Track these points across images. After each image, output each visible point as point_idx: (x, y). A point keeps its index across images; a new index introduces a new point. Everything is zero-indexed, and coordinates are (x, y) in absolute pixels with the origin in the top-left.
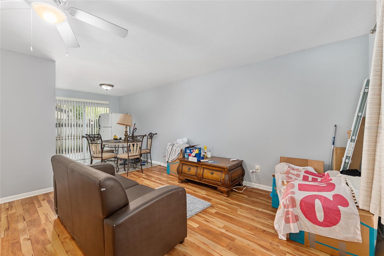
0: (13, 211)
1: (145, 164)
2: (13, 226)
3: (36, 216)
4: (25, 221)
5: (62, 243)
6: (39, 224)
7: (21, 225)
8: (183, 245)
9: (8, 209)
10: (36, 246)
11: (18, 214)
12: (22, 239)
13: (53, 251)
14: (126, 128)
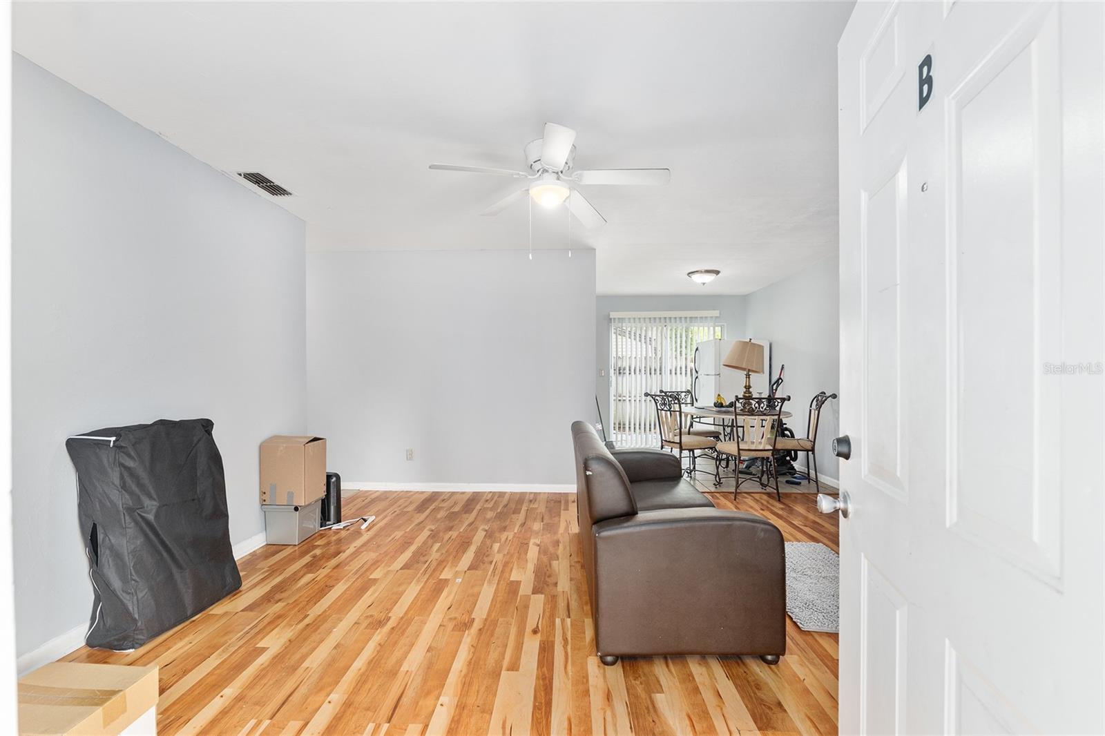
0: (535, 506)
1: (800, 483)
2: (529, 523)
3: (556, 519)
4: (543, 522)
5: (570, 566)
6: (556, 533)
7: (537, 526)
8: (770, 668)
9: (531, 501)
10: (542, 556)
11: (539, 511)
12: (532, 541)
13: (557, 571)
14: (748, 376)
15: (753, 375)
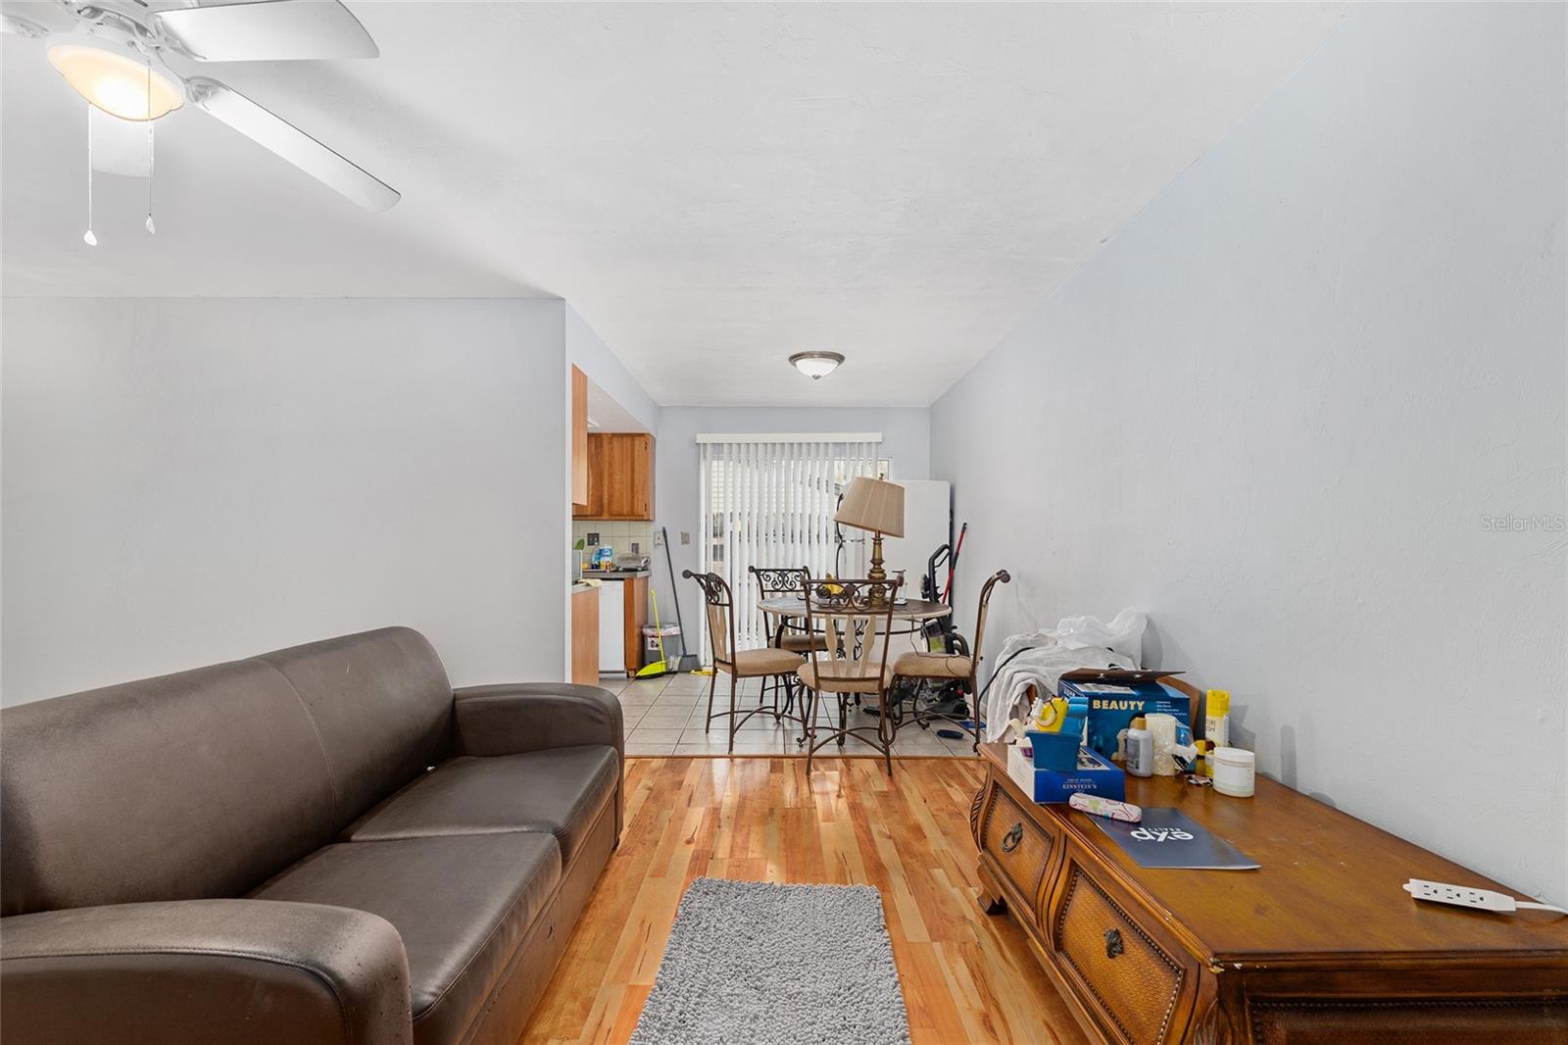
1: (961, 736)
14: (878, 541)
15: (886, 540)
